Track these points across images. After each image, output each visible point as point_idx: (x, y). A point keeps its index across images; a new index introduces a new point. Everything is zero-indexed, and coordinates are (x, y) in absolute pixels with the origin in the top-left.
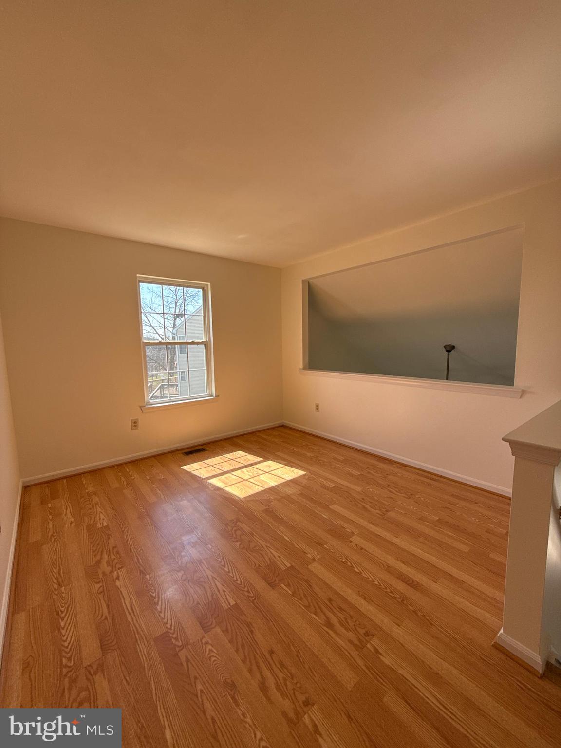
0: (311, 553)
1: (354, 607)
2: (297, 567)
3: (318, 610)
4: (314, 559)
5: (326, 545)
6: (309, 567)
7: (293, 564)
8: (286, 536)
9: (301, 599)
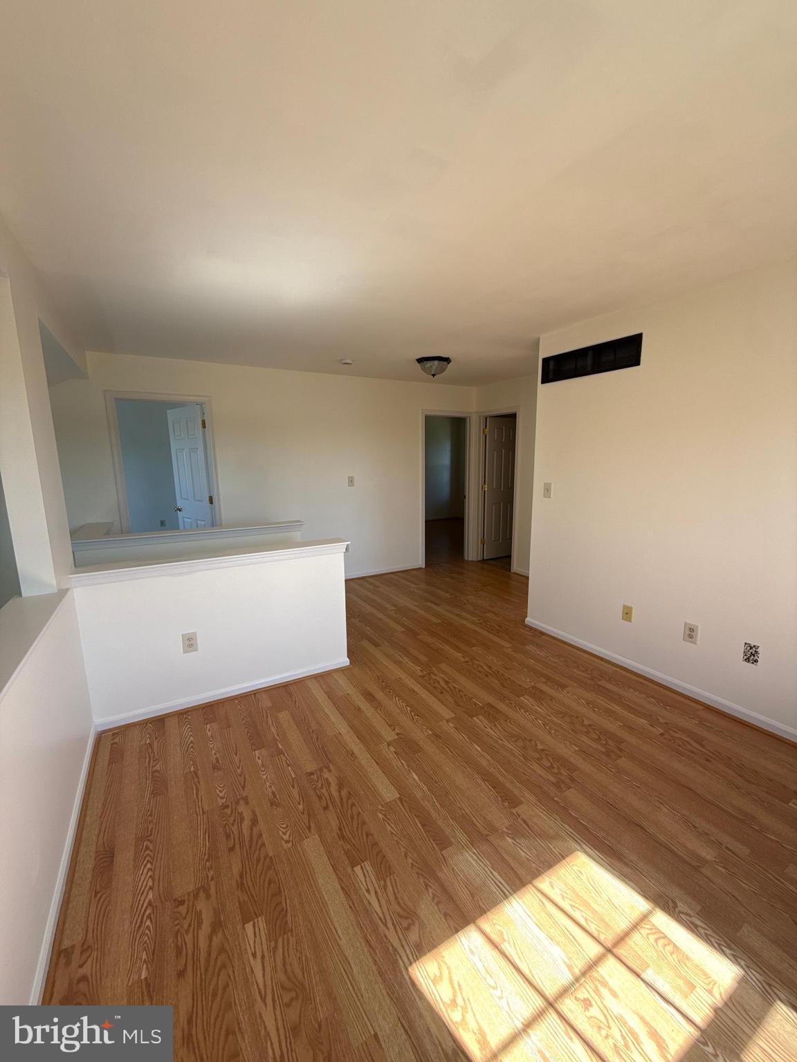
0: (450, 728)
1: (425, 688)
2: (467, 716)
3: (453, 689)
4: (447, 721)
5: (429, 734)
6: (453, 715)
7: (470, 719)
8: (478, 751)
9: (465, 695)
